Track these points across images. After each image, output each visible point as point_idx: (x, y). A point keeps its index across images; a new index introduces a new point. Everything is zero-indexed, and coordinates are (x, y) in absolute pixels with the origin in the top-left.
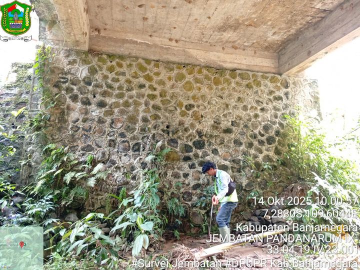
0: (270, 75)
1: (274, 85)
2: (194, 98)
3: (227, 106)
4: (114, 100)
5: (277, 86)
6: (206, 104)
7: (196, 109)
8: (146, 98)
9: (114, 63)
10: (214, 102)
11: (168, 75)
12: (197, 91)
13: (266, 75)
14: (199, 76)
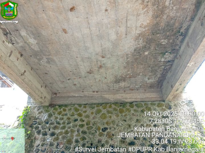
0: (157, 103)
1: (161, 108)
2: (107, 123)
3: (130, 126)
4: (60, 131)
5: (163, 109)
6: (115, 126)
7: (108, 130)
8: (78, 127)
9: (62, 110)
10: (120, 124)
11: (91, 111)
12: (109, 119)
13: (154, 103)
14: (110, 109)
